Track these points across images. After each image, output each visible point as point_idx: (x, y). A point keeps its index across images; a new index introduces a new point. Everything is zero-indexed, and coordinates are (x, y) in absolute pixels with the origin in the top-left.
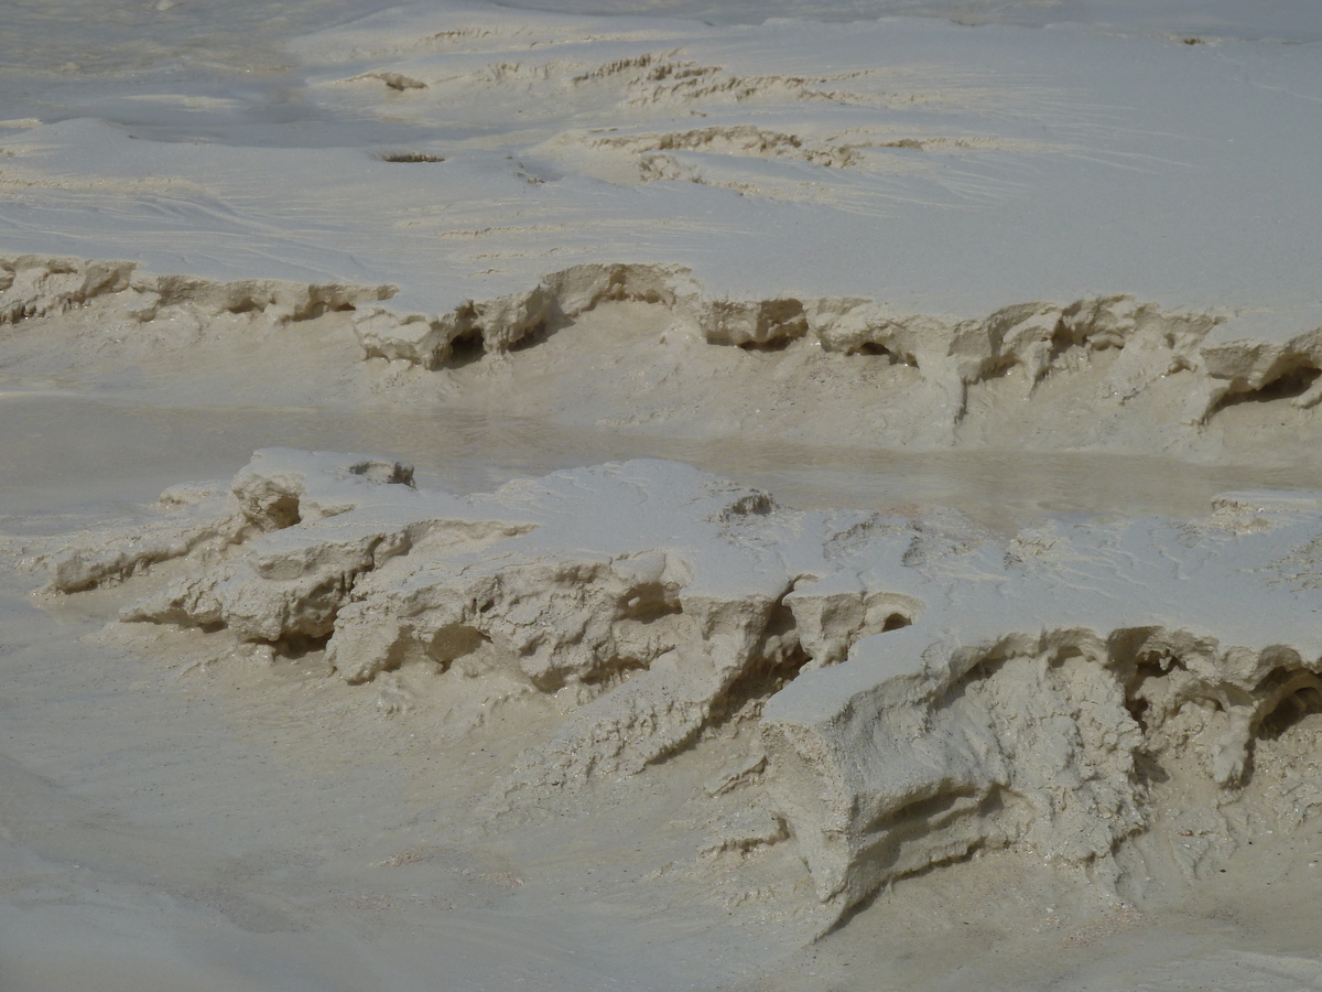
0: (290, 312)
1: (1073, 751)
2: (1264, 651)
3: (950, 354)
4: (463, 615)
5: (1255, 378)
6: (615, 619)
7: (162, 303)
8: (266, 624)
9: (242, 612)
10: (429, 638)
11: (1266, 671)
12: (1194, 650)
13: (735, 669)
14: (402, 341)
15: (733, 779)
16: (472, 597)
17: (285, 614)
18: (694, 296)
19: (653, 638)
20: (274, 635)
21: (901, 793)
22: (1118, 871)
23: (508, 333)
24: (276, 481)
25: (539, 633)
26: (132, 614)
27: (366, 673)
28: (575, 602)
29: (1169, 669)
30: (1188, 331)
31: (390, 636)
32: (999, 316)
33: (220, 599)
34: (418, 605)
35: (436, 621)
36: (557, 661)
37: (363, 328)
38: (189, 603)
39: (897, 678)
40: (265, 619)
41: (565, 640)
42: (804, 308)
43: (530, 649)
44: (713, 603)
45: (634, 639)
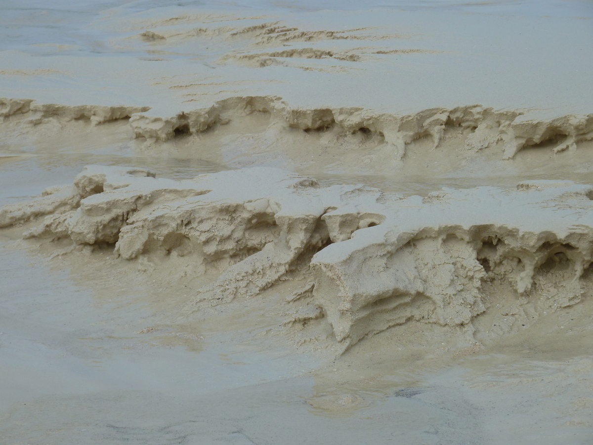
0: (102, 119)
1: (453, 278)
2: (540, 234)
3: (399, 131)
4: (177, 227)
5: (537, 139)
6: (246, 230)
7: (44, 116)
8: (88, 236)
9: (77, 230)
10: (162, 238)
11: (541, 243)
12: (508, 235)
13: (300, 248)
14: (152, 129)
15: (299, 295)
16: (181, 219)
17: (97, 232)
18: (283, 109)
19: (263, 237)
20: (92, 242)
21: (375, 294)
22: (474, 329)
23: (200, 126)
24: (94, 178)
25: (212, 235)
26: (28, 235)
27: (134, 256)
28: (228, 222)
29: (497, 245)
30: (506, 120)
31: (144, 238)
32: (421, 114)
33: (67, 226)
34: (157, 223)
35: (165, 231)
36: (220, 248)
37: (135, 124)
38: (54, 226)
39: (373, 245)
40: (88, 234)
41: (223, 238)
42: (333, 112)
43: (207, 242)
44: (290, 219)
45: (255, 239)
